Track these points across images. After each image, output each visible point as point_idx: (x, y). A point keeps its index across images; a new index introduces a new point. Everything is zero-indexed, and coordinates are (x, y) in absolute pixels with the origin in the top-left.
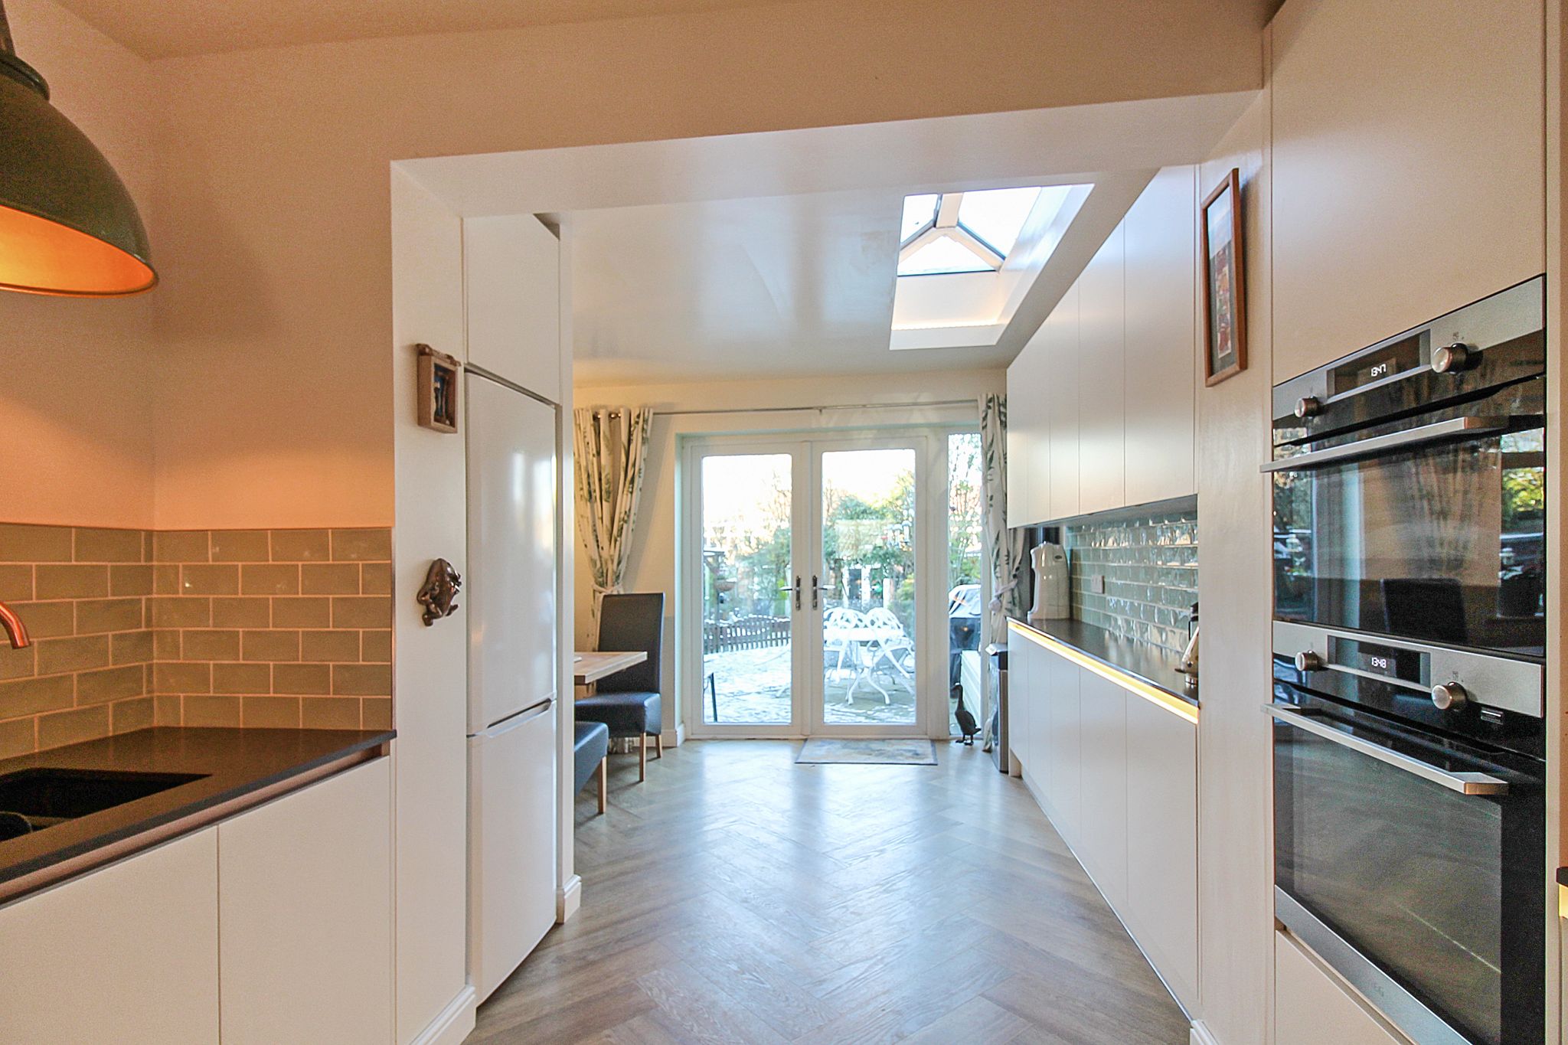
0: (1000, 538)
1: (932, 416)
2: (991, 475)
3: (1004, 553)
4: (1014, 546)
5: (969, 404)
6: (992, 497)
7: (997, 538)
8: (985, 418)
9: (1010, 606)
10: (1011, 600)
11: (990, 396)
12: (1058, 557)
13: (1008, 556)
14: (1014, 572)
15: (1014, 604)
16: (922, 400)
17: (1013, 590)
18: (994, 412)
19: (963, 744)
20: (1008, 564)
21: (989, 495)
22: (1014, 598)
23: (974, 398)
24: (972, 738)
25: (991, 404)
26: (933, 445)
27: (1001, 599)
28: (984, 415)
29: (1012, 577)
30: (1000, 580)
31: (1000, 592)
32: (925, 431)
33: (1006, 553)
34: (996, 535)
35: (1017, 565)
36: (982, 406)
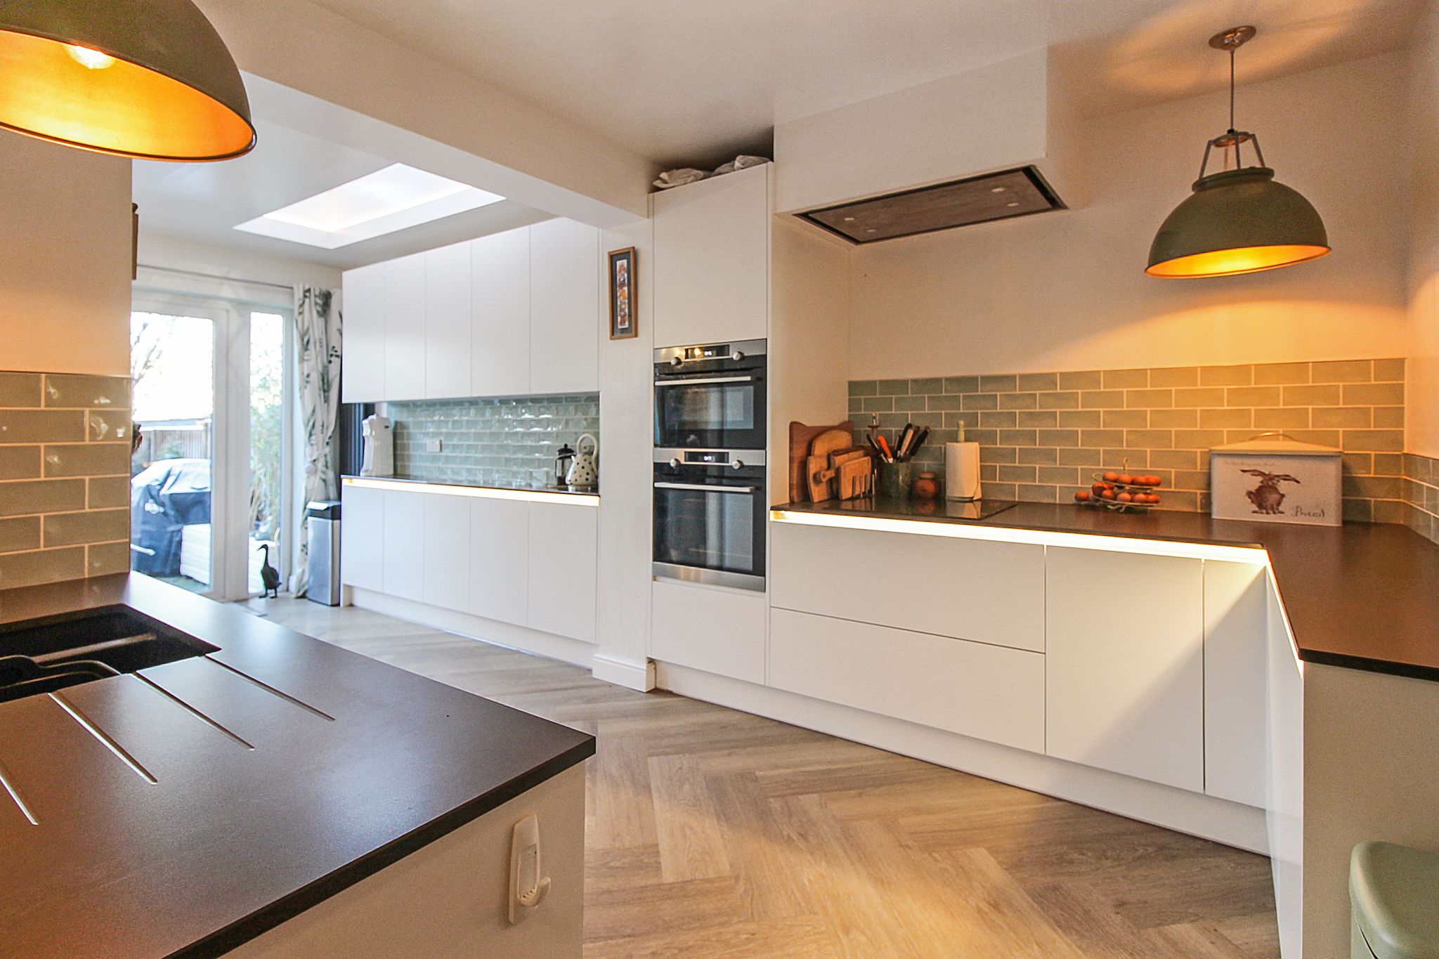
0: (316, 411)
1: (241, 293)
2: (308, 355)
3: (318, 424)
4: (328, 418)
5: (285, 289)
6: (308, 376)
7: (314, 411)
8: (302, 305)
9: (324, 469)
10: (324, 463)
11: (307, 288)
12: (387, 427)
13: (323, 426)
14: (327, 440)
15: (327, 467)
16: (232, 276)
17: (326, 456)
18: (310, 301)
19: (267, 598)
20: (322, 433)
21: (306, 373)
22: (326, 462)
23: (290, 286)
24: (276, 592)
25: (307, 294)
26: (235, 319)
27: (316, 462)
28: (301, 302)
29: (325, 444)
30: (315, 447)
31: (314, 458)
32: (227, 305)
33: (321, 424)
34: (312, 408)
35: (330, 434)
36: (299, 294)
